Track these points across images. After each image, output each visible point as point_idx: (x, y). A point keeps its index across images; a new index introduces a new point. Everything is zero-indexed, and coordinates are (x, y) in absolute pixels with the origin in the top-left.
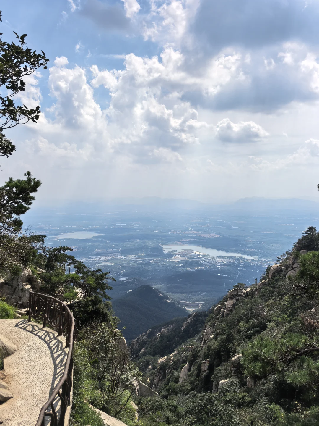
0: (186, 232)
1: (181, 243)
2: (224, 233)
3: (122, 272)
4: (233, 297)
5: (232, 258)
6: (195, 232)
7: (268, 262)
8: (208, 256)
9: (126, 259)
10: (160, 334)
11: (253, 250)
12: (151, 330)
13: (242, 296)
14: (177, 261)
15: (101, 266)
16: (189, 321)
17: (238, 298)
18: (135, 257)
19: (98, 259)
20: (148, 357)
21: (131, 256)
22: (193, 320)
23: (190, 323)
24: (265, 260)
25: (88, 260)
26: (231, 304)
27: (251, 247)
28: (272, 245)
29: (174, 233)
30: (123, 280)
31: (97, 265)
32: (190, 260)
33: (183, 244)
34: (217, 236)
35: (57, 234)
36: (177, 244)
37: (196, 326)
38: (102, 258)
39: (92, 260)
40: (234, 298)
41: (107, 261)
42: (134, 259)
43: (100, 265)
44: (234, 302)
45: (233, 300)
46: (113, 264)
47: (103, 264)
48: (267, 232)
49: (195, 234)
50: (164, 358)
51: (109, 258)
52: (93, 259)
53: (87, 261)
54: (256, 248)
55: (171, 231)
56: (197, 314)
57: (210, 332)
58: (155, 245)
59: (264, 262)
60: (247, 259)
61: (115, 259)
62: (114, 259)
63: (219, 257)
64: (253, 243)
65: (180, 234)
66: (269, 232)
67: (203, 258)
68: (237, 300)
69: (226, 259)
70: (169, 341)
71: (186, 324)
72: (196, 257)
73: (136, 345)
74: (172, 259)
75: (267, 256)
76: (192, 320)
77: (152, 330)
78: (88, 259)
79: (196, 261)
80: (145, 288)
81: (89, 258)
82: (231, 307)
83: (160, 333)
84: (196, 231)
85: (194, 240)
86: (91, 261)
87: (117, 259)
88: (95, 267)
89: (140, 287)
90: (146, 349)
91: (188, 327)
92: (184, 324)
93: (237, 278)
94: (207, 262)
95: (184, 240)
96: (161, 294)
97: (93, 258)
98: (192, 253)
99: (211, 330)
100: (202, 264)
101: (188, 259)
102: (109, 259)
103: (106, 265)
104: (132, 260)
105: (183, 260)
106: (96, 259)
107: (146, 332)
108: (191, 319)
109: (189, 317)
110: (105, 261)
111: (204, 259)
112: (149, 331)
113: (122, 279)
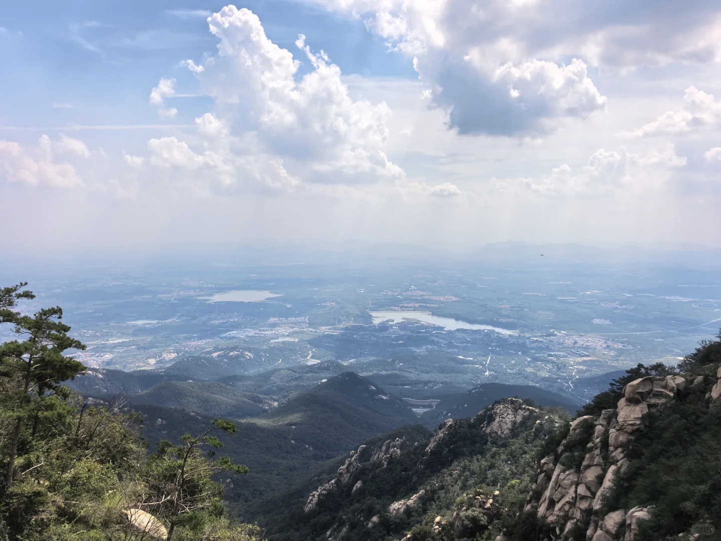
0: (408, 293)
1: (399, 309)
2: (465, 295)
3: (310, 352)
4: (640, 398)
5: (478, 332)
6: (421, 293)
7: (535, 339)
8: (442, 328)
9: (317, 332)
10: (388, 458)
11: (510, 320)
12: (364, 446)
13: (667, 396)
14: (394, 336)
15: (278, 342)
16: (441, 435)
17: (653, 401)
18: (331, 329)
19: (273, 332)
20: (369, 501)
21: (324, 328)
22: (448, 434)
23: (442, 440)
24: (530, 335)
25: (258, 334)
26: (636, 416)
27: (507, 316)
28: (539, 312)
29: (389, 293)
30: (312, 365)
31: (272, 341)
32: (414, 335)
33: (403, 310)
34: (454, 299)
35: (211, 295)
36: (394, 310)
37: (454, 444)
38: (279, 331)
39: (265, 334)
40: (643, 400)
41: (287, 336)
42: (328, 333)
43: (277, 340)
44: (642, 411)
45: (641, 405)
46: (297, 340)
47: (280, 340)
48: (531, 294)
49: (421, 296)
50: (400, 502)
51: (291, 330)
52: (267, 333)
53: (256, 335)
54: (516, 318)
55: (384, 291)
56: (456, 424)
57: (570, 481)
58: (360, 312)
59: (529, 338)
60: (501, 334)
61: (299, 332)
62: (297, 332)
63: (458, 330)
64: (511, 310)
65: (398, 295)
66: (534, 294)
67: (434, 332)
68: (650, 406)
69: (468, 333)
70: (405, 470)
71: (435, 441)
72: (424, 331)
73: (345, 475)
74: (386, 334)
75: (532, 330)
76: (445, 434)
77: (366, 447)
78: (258, 332)
79: (424, 336)
80: (348, 377)
81: (260, 331)
82: (638, 422)
83: (388, 456)
84: (422, 290)
85: (419, 305)
86: (263, 335)
87: (302, 332)
88: (268, 344)
89: (340, 375)
90: (364, 483)
91: (439, 446)
92: (432, 440)
93: (488, 362)
94: (440, 338)
95: (405, 305)
96: (373, 387)
97: (265, 331)
98: (418, 324)
99: (571, 477)
100: (433, 340)
101: (411, 334)
102: (290, 333)
103: (287, 341)
104: (326, 333)
105: (403, 335)
106: (270, 332)
107: (356, 449)
108: (443, 431)
109: (440, 429)
110: (284, 336)
111: (436, 333)
112: (362, 447)
113: (310, 363)
